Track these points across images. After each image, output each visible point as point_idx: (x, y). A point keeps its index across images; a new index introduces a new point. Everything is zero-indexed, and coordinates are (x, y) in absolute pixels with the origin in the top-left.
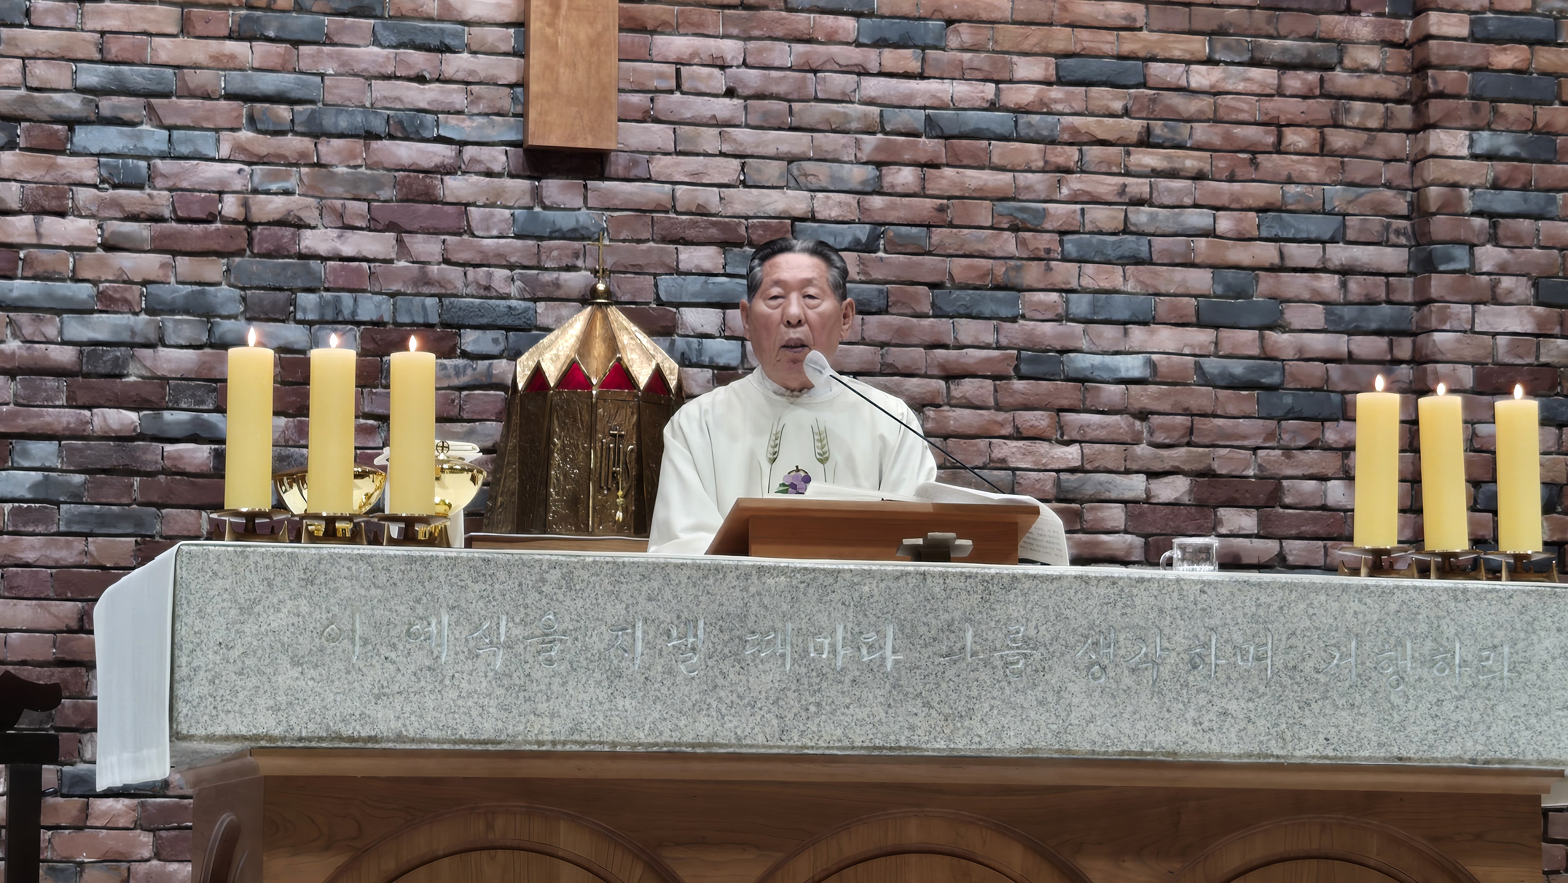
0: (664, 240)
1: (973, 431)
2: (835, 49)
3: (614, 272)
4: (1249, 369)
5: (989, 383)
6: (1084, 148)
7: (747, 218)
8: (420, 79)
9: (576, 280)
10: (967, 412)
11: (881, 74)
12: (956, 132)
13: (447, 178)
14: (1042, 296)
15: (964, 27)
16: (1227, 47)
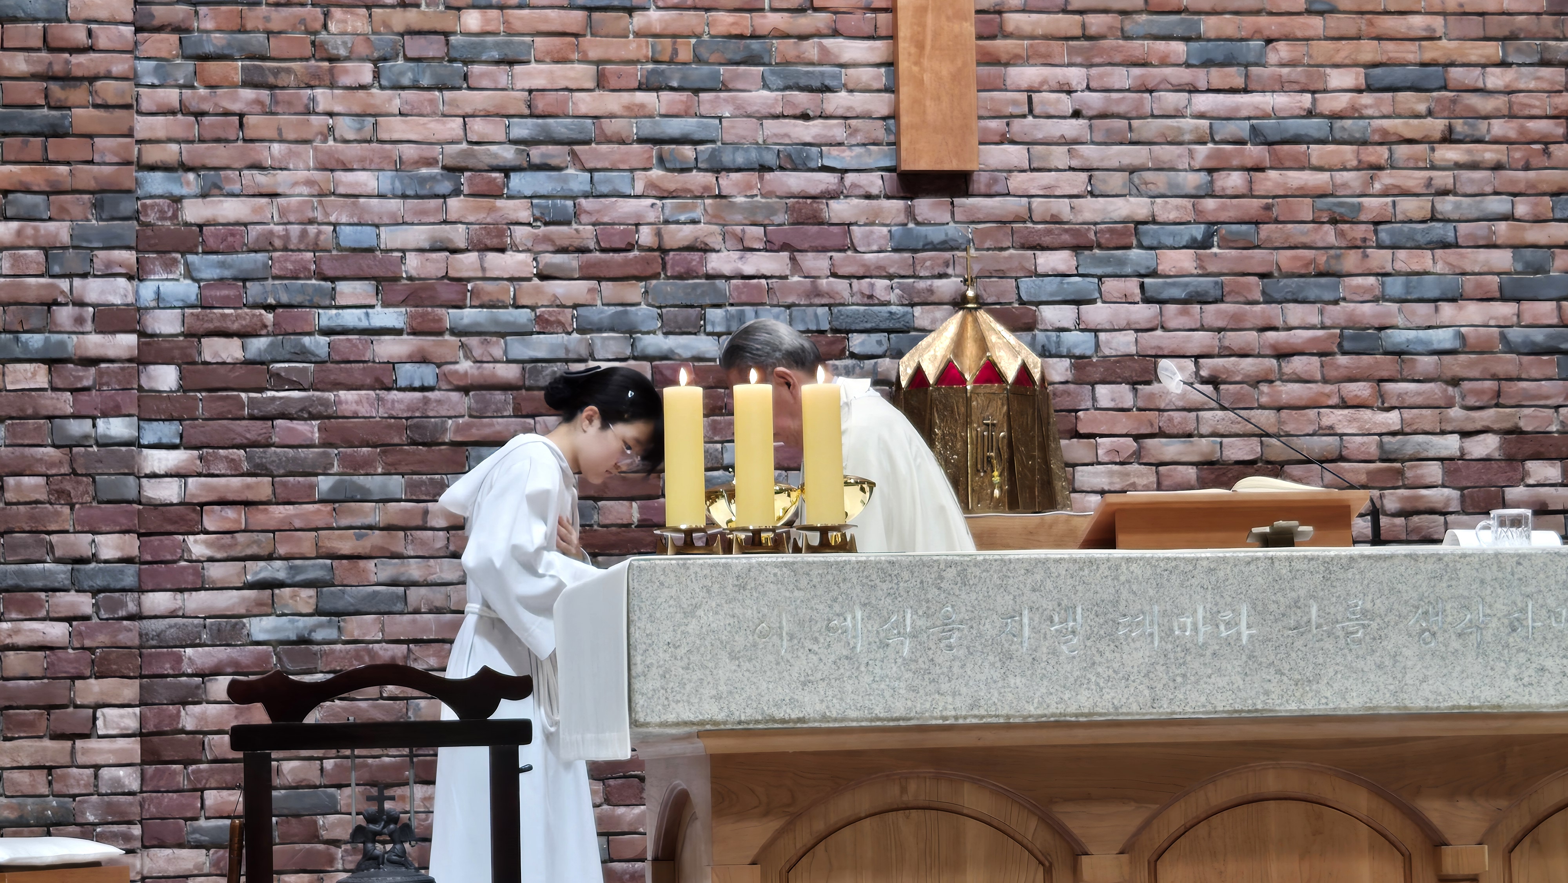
0: (1023, 247)
1: (1303, 403)
2: (1168, 71)
3: (980, 277)
4: (1550, 337)
5: (1315, 360)
6: (1394, 147)
7: (1095, 224)
8: (805, 117)
9: (947, 287)
10: (1296, 386)
11: (1209, 91)
12: (1278, 139)
13: (832, 202)
14: (1359, 280)
15: (1281, 46)
16: (1519, 50)
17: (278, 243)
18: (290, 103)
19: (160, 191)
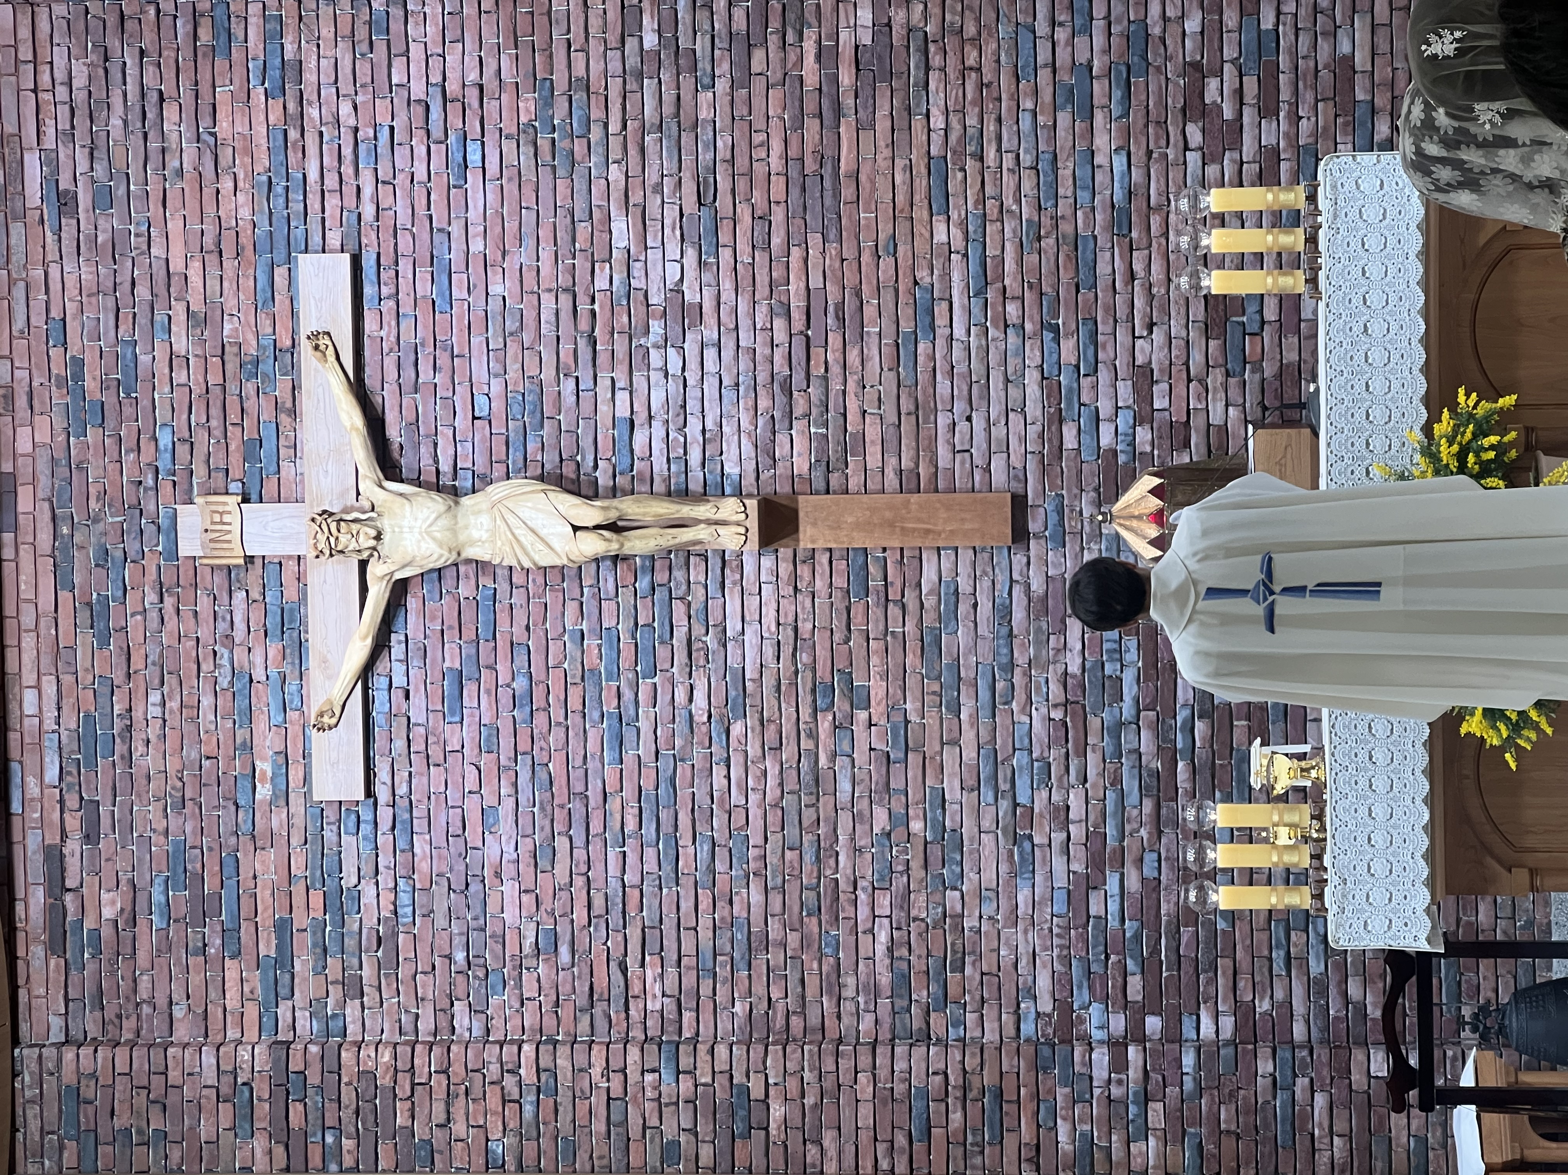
0: (1060, 457)
1: (1165, 263)
2: (938, 356)
3: (1082, 488)
5: (1135, 254)
6: (986, 196)
8: (975, 605)
9: (1088, 510)
10: (1153, 268)
11: (951, 326)
12: (983, 278)
13: (1032, 589)
14: (1080, 222)
15: (918, 275)
16: (918, 105)
17: (1065, 952)
18: (974, 943)
19: (1034, 1026)
